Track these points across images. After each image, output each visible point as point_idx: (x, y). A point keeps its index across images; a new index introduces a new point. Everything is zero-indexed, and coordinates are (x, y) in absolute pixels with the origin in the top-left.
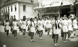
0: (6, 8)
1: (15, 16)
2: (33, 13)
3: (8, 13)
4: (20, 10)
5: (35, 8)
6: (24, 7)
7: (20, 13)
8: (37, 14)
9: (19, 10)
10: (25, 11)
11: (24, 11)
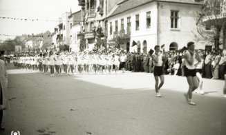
0: (122, 20)
1: (145, 42)
2: (201, 34)
3: (126, 33)
4: (162, 25)
5: (205, 19)
6: (172, 15)
7: (161, 35)
8: (212, 36)
9: (158, 24)
10: (176, 27)
11: (174, 29)
